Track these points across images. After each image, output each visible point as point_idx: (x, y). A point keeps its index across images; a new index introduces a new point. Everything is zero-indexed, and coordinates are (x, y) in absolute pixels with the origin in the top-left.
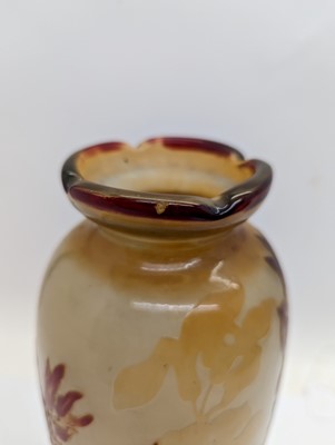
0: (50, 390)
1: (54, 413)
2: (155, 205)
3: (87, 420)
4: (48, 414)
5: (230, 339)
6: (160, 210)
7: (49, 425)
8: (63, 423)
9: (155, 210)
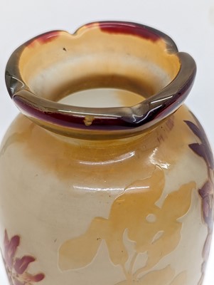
0: (9, 254)
1: (13, 271)
2: (84, 119)
3: (40, 277)
4: (8, 271)
5: (151, 217)
6: (88, 123)
7: (10, 279)
8: (21, 279)
9: (84, 123)
